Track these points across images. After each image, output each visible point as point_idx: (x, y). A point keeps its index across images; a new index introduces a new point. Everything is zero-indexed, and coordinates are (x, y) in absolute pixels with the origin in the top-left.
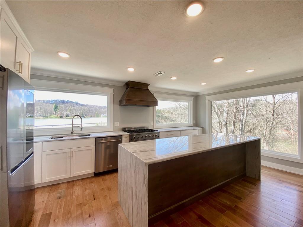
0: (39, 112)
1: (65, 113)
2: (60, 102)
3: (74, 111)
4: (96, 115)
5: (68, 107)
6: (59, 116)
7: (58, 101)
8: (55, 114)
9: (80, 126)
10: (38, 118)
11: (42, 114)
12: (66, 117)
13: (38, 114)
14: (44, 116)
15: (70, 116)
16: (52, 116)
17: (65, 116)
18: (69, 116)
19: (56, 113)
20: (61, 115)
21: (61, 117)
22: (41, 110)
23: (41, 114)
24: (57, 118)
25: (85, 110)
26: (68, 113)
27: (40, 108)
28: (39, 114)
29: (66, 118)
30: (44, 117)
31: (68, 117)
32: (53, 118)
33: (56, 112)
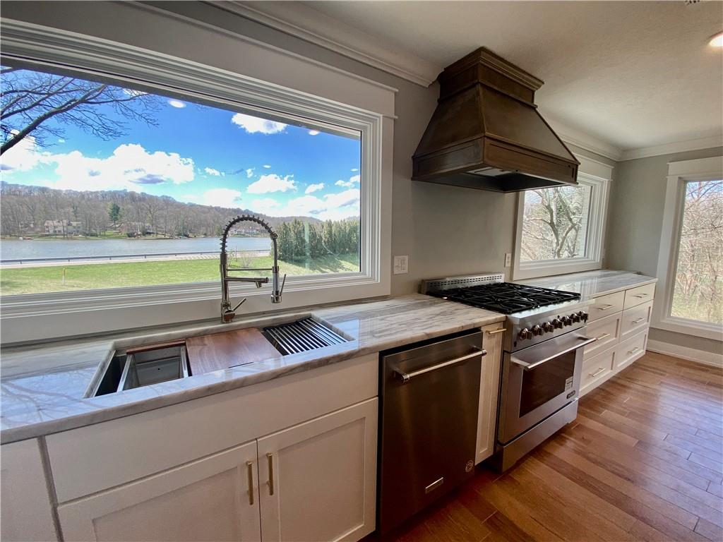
0: (74, 224)
1: (139, 225)
2: (123, 197)
3: (162, 221)
4: (217, 230)
5: (144, 211)
6: (124, 232)
7: (119, 196)
8: (115, 229)
9: (270, 275)
10: (72, 239)
11: (82, 228)
12: (144, 235)
13: (70, 228)
14: (87, 232)
15: (153, 233)
16: (107, 233)
17: (139, 233)
18: (150, 233)
19: (117, 226)
20: (128, 229)
21: (130, 236)
22: (78, 219)
23: (79, 227)
24: (119, 238)
25: (189, 219)
26: (147, 225)
27: (75, 212)
28: (74, 227)
29: (143, 237)
30: (87, 235)
31: (148, 237)
32: (109, 237)
33: (116, 222)
